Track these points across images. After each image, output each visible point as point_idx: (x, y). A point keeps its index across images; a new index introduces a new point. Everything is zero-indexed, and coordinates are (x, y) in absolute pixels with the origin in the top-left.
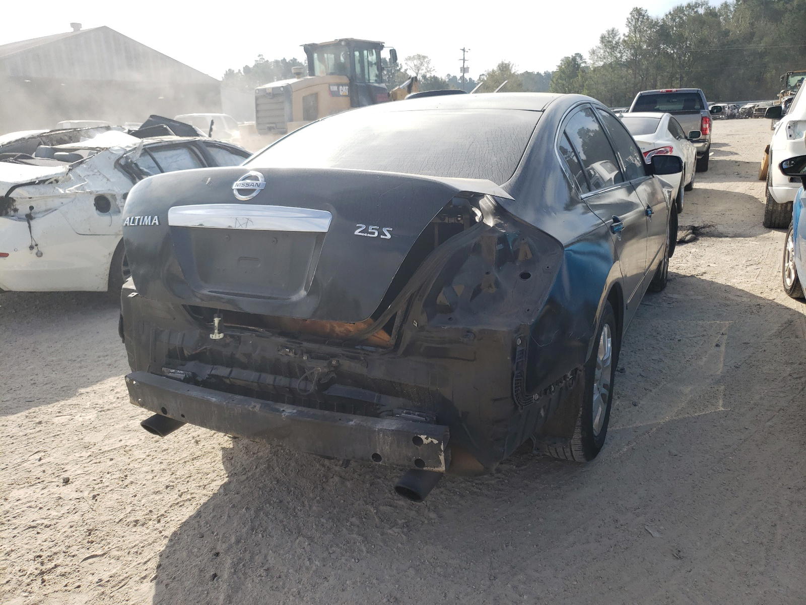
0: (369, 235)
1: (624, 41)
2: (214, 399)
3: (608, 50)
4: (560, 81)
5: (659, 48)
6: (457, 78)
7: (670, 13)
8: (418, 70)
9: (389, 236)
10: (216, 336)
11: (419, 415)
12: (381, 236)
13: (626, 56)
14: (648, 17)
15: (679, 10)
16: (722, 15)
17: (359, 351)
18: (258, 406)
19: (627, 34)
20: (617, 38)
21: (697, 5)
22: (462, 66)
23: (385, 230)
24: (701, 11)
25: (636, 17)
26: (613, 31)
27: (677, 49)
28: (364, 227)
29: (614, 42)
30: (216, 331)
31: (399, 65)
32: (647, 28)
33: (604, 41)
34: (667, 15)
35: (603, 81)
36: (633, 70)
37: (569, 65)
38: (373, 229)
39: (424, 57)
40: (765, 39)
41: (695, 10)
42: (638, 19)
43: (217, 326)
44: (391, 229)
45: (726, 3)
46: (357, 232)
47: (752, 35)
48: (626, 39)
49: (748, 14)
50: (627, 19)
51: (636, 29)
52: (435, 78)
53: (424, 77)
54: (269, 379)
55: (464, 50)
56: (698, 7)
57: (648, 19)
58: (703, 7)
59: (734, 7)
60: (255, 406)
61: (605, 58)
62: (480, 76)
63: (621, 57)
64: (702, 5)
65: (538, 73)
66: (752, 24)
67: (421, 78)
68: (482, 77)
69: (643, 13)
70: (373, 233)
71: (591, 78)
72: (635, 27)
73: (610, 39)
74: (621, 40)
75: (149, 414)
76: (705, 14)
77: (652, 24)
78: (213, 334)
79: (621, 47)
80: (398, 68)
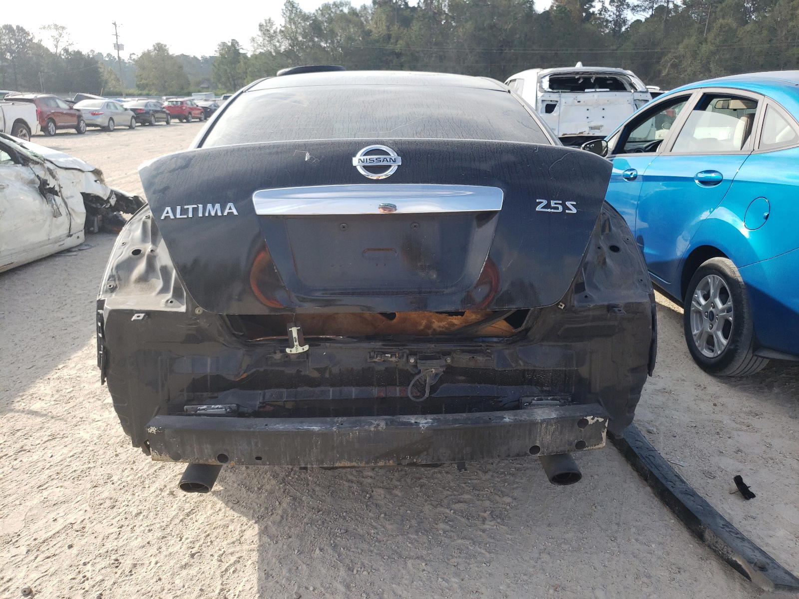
0: (552, 210)
1: (281, 31)
2: (316, 428)
3: (267, 38)
4: (222, 66)
5: (313, 41)
6: (103, 56)
7: (319, 9)
8: (58, 42)
9: (574, 211)
10: (297, 349)
11: (552, 400)
12: (567, 211)
13: (284, 46)
14: (301, 10)
15: (326, 7)
16: (363, 16)
17: (481, 344)
18: (383, 425)
19: (283, 25)
20: (274, 28)
21: (341, 4)
22: (115, 42)
23: (568, 204)
24: (346, 10)
25: (290, 8)
26: (270, 20)
27: (329, 43)
28: (545, 202)
29: (272, 31)
30: (296, 343)
31: (31, 34)
32: (301, 20)
33: (262, 29)
34: (317, 10)
35: (266, 69)
36: (292, 60)
37: (229, 51)
38: (555, 204)
39: (63, 28)
40: (400, 42)
41: (341, 9)
42: (292, 11)
43: (297, 338)
44: (575, 203)
45: (364, 6)
46: (538, 208)
47: (389, 37)
48: (283, 29)
49: (384, 17)
50: (282, 10)
51: (291, 20)
52: (79, 53)
53: (66, 50)
54: (354, 392)
55: (115, 24)
56: (343, 6)
57: (301, 12)
58: (347, 7)
59: (372, 10)
60: (378, 425)
61: (264, 46)
62: (131, 55)
63: (280, 46)
64: (346, 5)
65: (195, 58)
66: (388, 28)
67: (62, 52)
68: (132, 56)
69: (296, 5)
70: (557, 208)
71: (253, 65)
72: (290, 18)
73: (268, 28)
74: (278, 30)
75: (181, 467)
76: (349, 13)
77: (305, 18)
78: (292, 346)
79: (279, 37)
80: (29, 38)
